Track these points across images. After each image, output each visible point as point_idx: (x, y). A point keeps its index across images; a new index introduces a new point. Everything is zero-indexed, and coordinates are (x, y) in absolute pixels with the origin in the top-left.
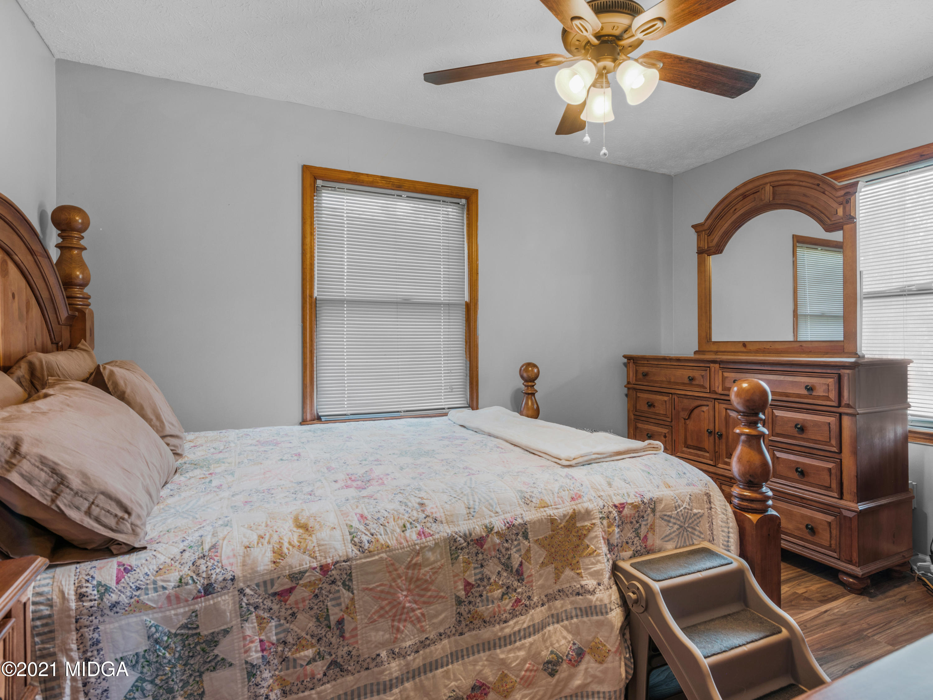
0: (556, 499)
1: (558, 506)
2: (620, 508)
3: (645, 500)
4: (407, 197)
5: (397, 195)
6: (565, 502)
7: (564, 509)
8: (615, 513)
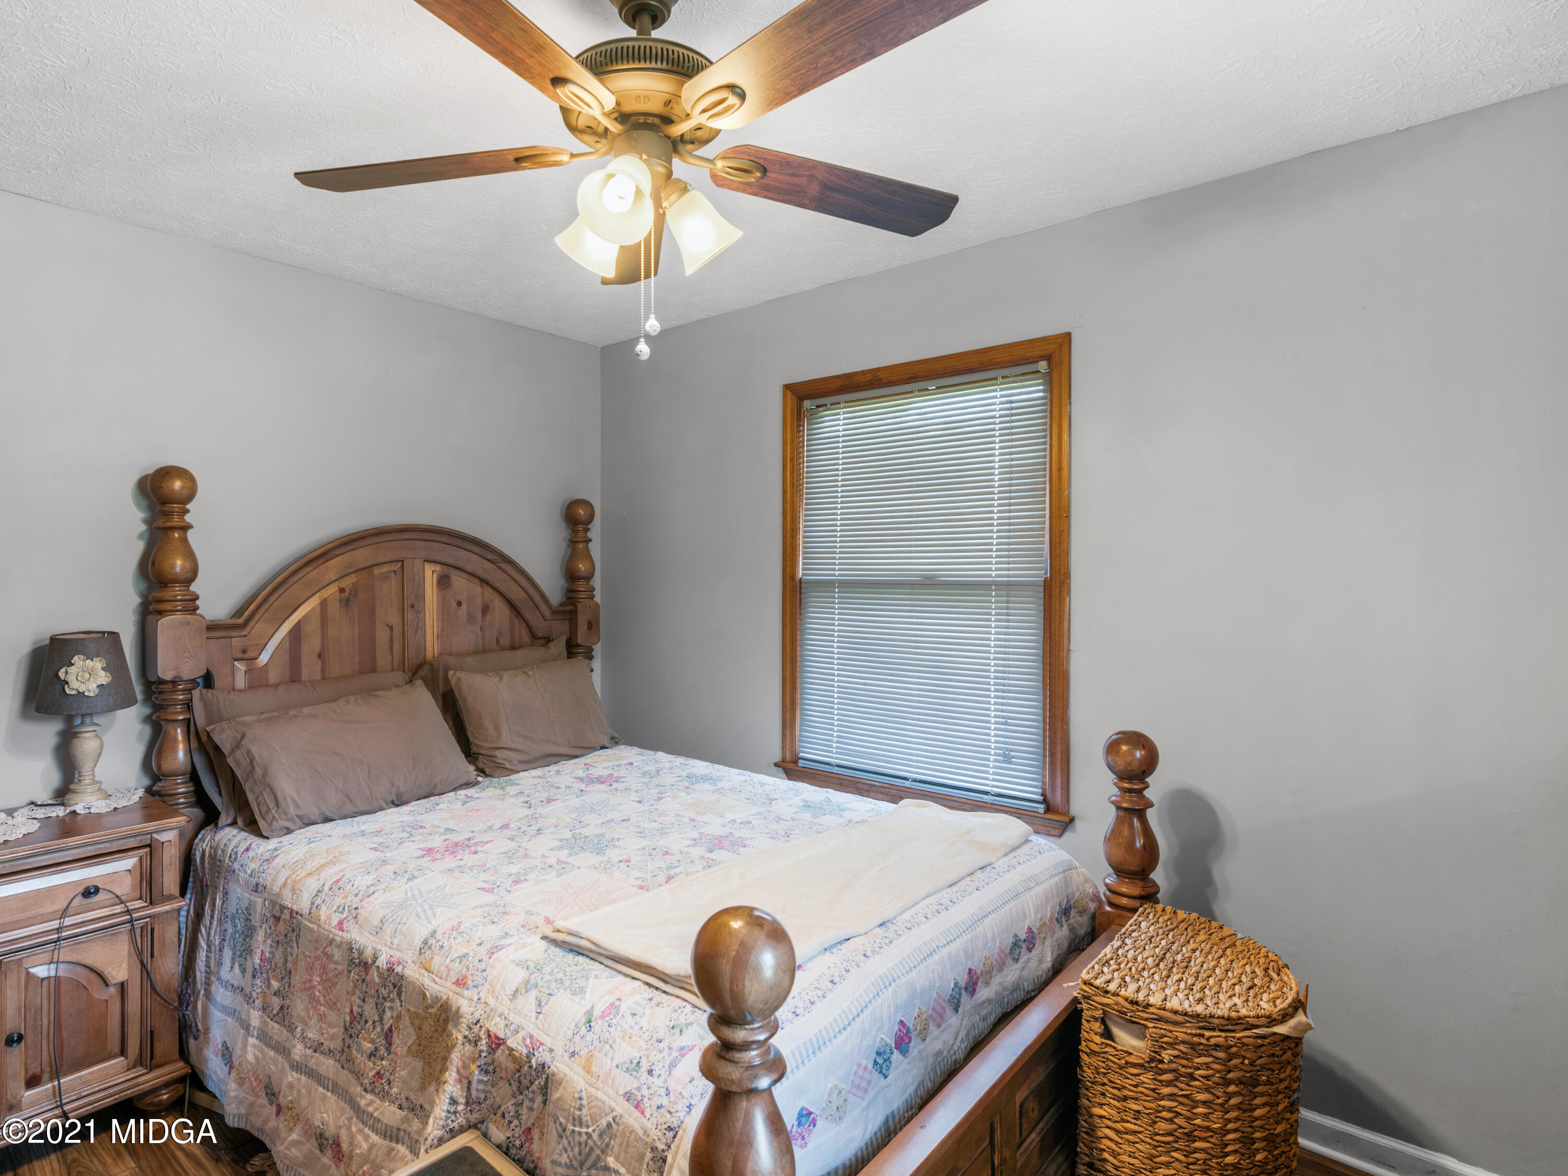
0: (443, 968)
1: (438, 980)
2: (496, 1042)
3: (533, 1062)
4: (938, 388)
5: (919, 391)
6: (449, 979)
7: (441, 989)
8: (483, 1045)
